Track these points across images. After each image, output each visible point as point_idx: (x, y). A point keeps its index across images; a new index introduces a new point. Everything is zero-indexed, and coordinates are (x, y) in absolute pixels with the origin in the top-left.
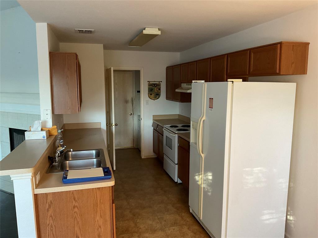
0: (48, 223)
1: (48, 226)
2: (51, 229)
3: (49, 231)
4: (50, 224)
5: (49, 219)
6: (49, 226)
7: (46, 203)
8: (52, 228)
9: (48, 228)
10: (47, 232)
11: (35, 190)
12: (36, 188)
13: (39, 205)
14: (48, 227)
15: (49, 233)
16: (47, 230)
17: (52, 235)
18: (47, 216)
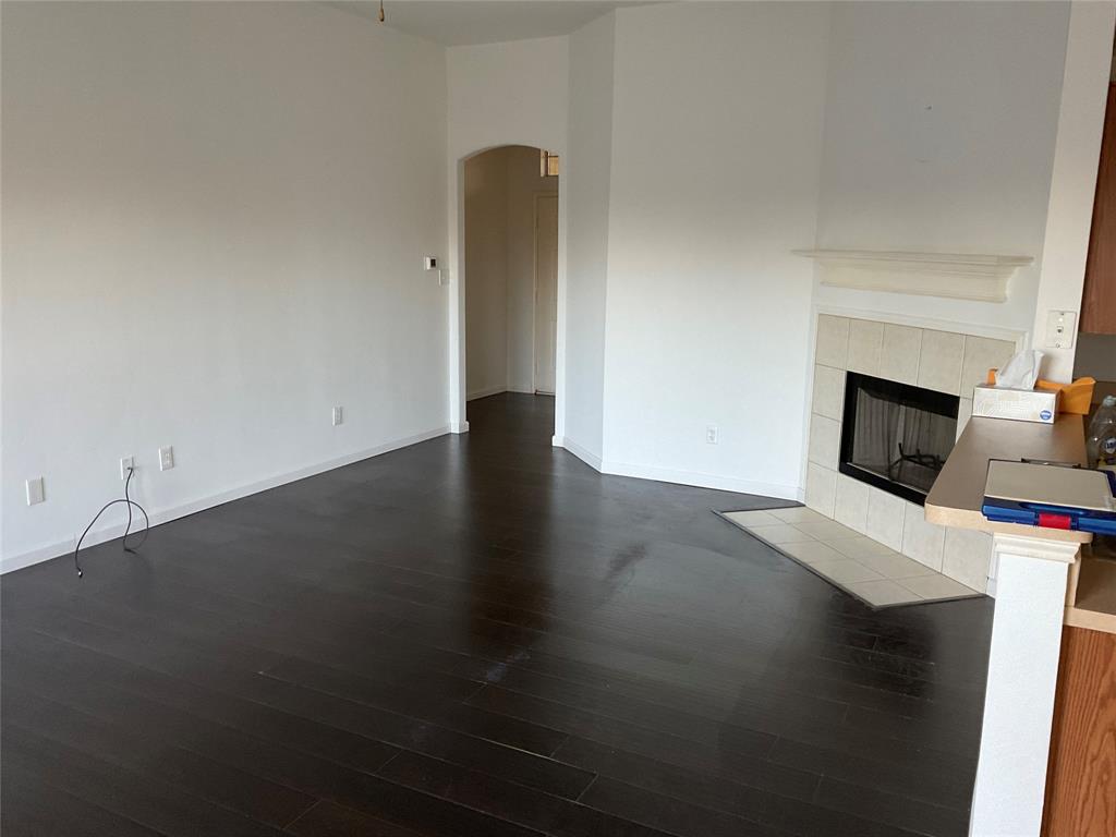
0: (1094, 749)
1: (1092, 762)
2: (1100, 777)
3: (1090, 780)
4: (1103, 758)
5: (1103, 737)
6: (1095, 763)
7: (1103, 674)
8: (1105, 777)
9: (1088, 769)
10: (1085, 783)
11: (1073, 611)
12: (1076, 606)
13: (1072, 673)
14: (1092, 768)
15: (1092, 791)
16: (1085, 778)
17: (1099, 801)
18: (1095, 723)
